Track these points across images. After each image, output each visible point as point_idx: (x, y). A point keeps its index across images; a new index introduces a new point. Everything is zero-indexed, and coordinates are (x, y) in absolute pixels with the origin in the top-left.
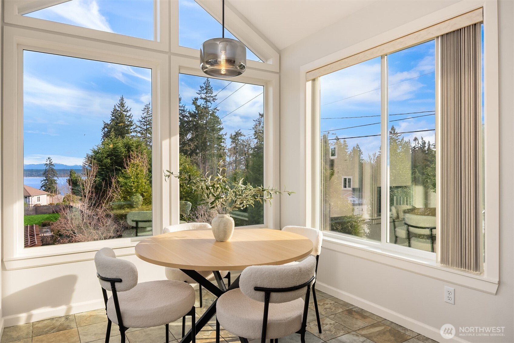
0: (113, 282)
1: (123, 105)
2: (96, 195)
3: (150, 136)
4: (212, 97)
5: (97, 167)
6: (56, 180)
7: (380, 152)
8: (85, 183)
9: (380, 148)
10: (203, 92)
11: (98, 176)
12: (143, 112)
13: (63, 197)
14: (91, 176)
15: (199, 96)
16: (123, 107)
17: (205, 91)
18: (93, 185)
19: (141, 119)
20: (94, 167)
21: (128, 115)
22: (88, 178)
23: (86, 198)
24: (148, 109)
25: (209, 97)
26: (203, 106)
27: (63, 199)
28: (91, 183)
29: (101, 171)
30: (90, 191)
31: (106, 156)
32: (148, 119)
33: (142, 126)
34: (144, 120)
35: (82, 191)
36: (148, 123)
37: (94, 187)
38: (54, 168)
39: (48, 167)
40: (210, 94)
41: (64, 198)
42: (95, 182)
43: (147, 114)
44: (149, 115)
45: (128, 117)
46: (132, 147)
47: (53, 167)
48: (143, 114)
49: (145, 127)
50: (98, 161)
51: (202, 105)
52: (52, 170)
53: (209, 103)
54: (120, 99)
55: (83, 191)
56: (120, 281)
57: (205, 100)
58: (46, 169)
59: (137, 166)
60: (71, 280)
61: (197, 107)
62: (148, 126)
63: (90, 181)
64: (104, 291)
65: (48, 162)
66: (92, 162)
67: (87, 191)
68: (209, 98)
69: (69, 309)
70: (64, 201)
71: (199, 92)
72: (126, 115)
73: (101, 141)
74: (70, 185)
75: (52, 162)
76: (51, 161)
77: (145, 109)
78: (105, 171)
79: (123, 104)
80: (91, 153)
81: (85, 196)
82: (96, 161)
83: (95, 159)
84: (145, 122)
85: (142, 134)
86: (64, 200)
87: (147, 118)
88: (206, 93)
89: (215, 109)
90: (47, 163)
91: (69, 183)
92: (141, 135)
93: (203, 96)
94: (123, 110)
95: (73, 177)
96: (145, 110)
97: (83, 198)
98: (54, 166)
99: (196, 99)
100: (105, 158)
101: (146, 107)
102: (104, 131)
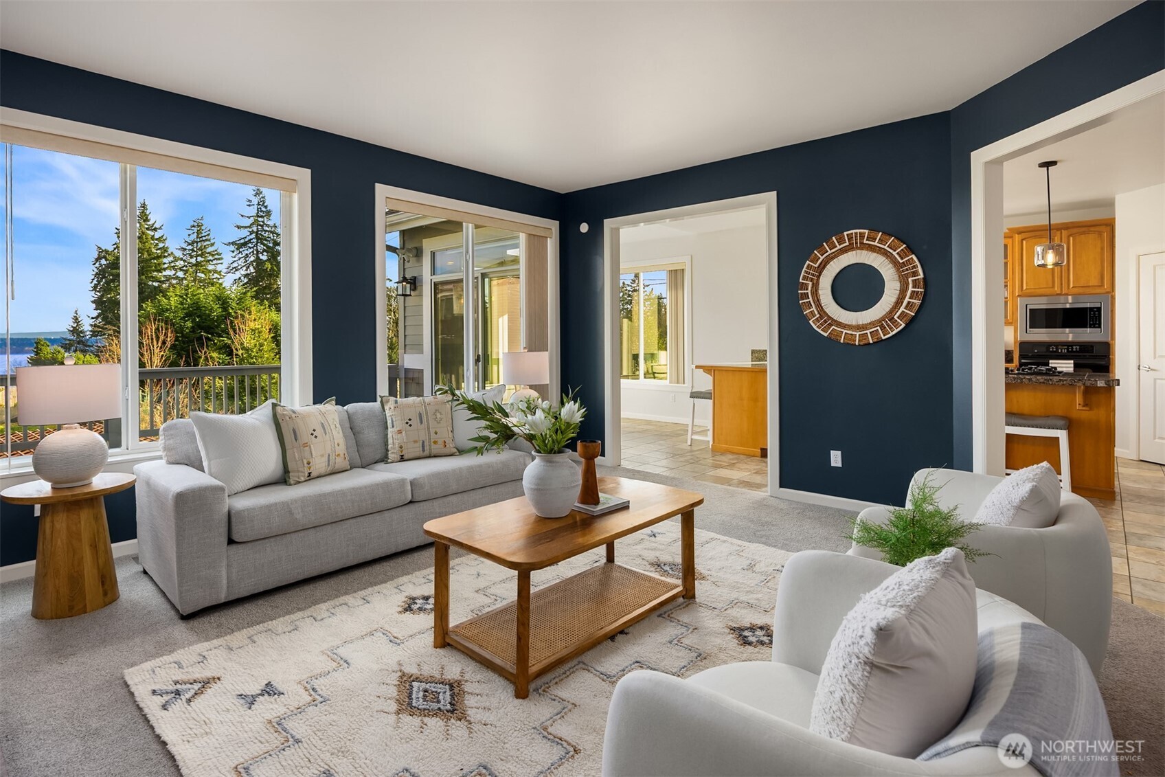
1: (147, 218)
3: (203, 275)
43: (198, 236)
44: (201, 237)
48: (189, 235)
73: (92, 282)
77: (194, 226)
79: (146, 215)
94: (147, 227)
96: (193, 228)
101: (196, 224)
102: (97, 265)
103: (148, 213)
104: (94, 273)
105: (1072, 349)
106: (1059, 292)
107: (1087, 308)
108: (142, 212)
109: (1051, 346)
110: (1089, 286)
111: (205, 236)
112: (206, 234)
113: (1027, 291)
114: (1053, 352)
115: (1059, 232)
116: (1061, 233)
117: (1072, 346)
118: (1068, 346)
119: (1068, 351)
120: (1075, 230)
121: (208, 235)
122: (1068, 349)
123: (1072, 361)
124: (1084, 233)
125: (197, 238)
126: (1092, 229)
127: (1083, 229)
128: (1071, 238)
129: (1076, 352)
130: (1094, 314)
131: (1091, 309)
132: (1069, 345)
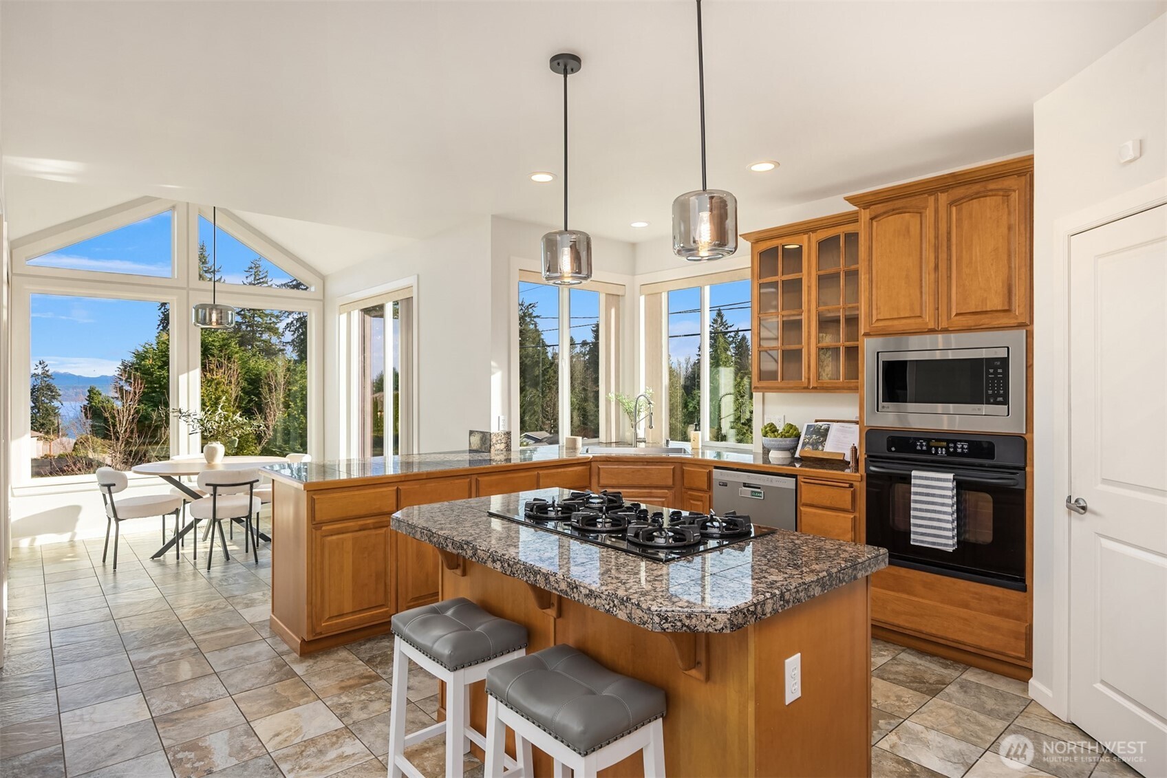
0: (109, 486)
1: (205, 260)
2: (139, 436)
3: (260, 320)
5: (141, 385)
7: (699, 355)
8: (116, 415)
9: (699, 348)
11: (144, 402)
13: (74, 441)
14: (129, 401)
18: (133, 419)
20: (136, 384)
22: (123, 406)
23: (120, 442)
24: (256, 268)
27: (72, 445)
28: (129, 416)
29: (150, 393)
30: (126, 429)
31: (160, 364)
35: (112, 429)
37: (136, 421)
41: (76, 444)
42: (137, 412)
43: (255, 278)
44: (258, 280)
46: (211, 349)
48: (247, 277)
50: (143, 374)
55: (114, 428)
56: (114, 485)
59: (218, 384)
60: (76, 510)
63: (127, 410)
64: (104, 495)
66: (132, 376)
67: (121, 430)
69: (74, 535)
70: (74, 449)
73: (158, 328)
74: (87, 418)
77: (251, 268)
78: (159, 392)
79: (204, 257)
80: (131, 359)
81: (118, 439)
82: (139, 373)
83: (136, 370)
86: (74, 447)
91: (86, 414)
92: (243, 318)
94: (205, 269)
95: (96, 403)
96: (251, 270)
97: (114, 442)
100: (158, 368)
101: (253, 265)
102: (162, 310)
103: (206, 255)
104: (160, 318)
105: (955, 448)
106: (931, 326)
107: (981, 359)
108: (201, 254)
109: (918, 439)
110: (986, 312)
111: (262, 278)
112: (263, 276)
113: (881, 324)
114: (922, 452)
115: (933, 198)
116: (937, 200)
117: (955, 442)
118: (948, 441)
119: (948, 452)
120: (960, 192)
121: (266, 277)
122: (947, 448)
123: (951, 476)
124: (977, 196)
125: (255, 280)
126: (992, 186)
127: (976, 188)
128: (954, 209)
129: (962, 455)
130: (996, 373)
131: (990, 361)
132: (950, 439)
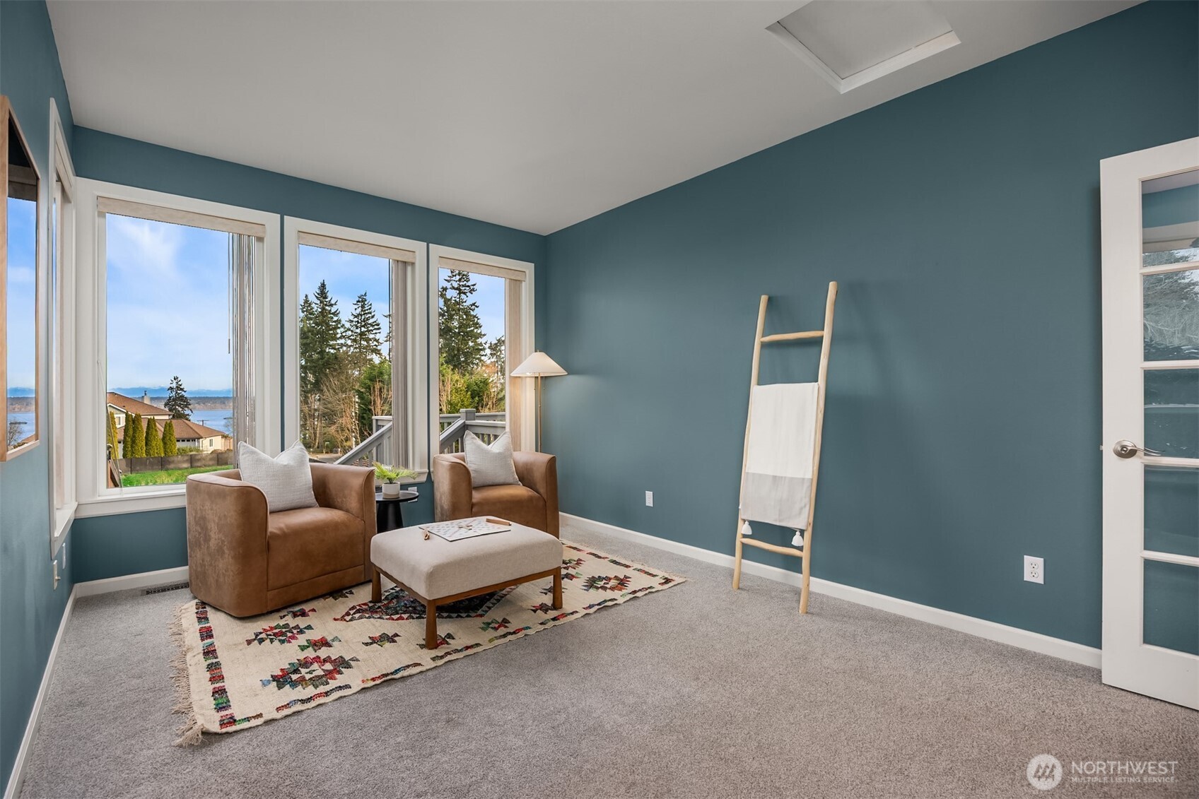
4: (468, 286)
6: (188, 415)
10: (454, 278)
12: (356, 307)
15: (448, 285)
16: (326, 298)
17: (458, 278)
19: (352, 318)
21: (333, 311)
25: (463, 286)
26: (455, 300)
32: (363, 317)
33: (353, 328)
34: (356, 319)
36: (363, 324)
38: (186, 395)
39: (174, 393)
40: (465, 282)
45: (332, 314)
47: (183, 393)
49: (358, 331)
51: (453, 299)
52: (182, 398)
53: (463, 296)
54: (320, 285)
57: (458, 292)
58: (170, 397)
61: (447, 301)
62: (363, 329)
65: (174, 385)
68: (463, 288)
71: (449, 279)
72: (330, 310)
75: (181, 385)
76: (180, 383)
84: (358, 322)
85: (354, 341)
87: (361, 315)
88: (460, 280)
89: (474, 304)
90: (172, 386)
93: (456, 285)
98: (185, 392)
99: (445, 289)
